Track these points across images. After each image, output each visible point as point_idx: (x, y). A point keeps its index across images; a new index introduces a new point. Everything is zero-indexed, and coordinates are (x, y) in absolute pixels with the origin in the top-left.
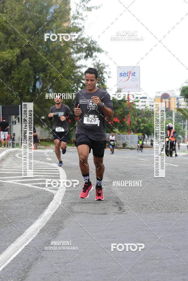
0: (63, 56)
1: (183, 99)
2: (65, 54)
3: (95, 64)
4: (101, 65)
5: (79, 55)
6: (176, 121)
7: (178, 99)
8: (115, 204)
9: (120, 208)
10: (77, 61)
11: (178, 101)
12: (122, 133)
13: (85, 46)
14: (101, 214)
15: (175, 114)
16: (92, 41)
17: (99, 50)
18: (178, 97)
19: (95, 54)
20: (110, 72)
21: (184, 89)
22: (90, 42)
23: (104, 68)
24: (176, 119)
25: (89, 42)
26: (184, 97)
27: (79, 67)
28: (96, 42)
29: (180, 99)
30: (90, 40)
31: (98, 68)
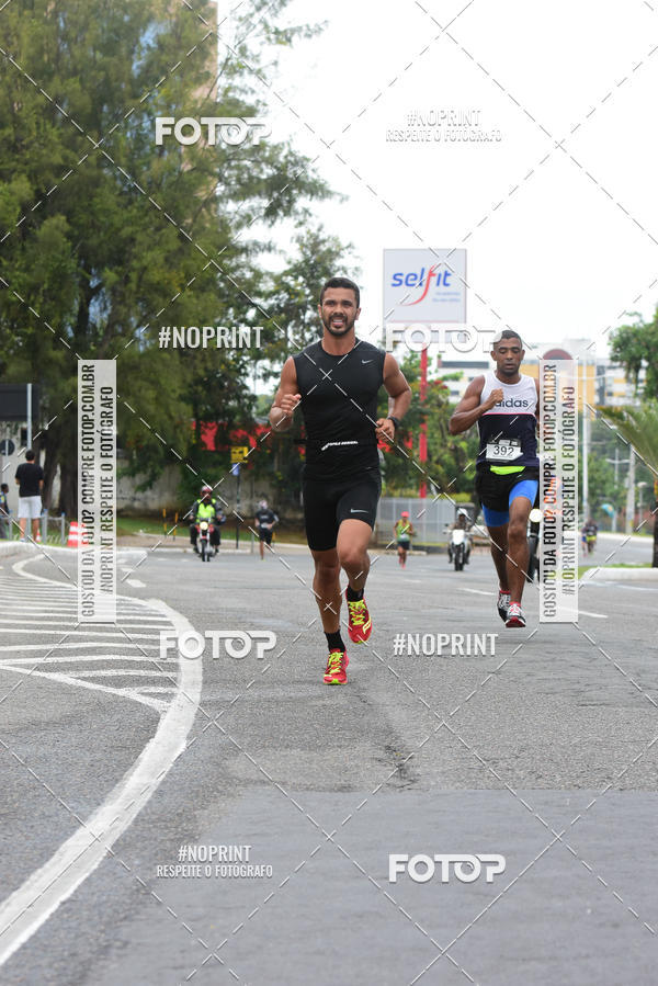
0: (187, 207)
1: (620, 373)
2: (197, 201)
3: (305, 240)
4: (326, 244)
5: (245, 206)
6: (595, 454)
7: (601, 370)
8: (381, 754)
9: (402, 769)
10: (239, 226)
11: (604, 379)
12: (397, 493)
13: (268, 172)
14: (332, 790)
15: (592, 424)
16: (291, 153)
17: (316, 190)
18: (601, 364)
19: (302, 202)
20: (357, 269)
21: (624, 335)
22: (286, 157)
23: (338, 254)
24: (594, 443)
25: (282, 159)
26: (625, 364)
27: (245, 250)
28: (308, 160)
29: (609, 374)
30: (285, 152)
31: (313, 253)
